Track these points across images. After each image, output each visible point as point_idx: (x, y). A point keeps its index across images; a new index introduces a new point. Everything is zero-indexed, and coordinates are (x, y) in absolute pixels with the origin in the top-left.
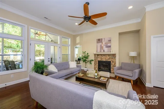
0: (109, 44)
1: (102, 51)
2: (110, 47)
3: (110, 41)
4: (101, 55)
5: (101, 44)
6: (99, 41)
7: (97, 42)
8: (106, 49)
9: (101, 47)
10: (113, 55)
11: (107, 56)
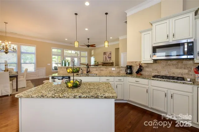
0: (110, 56)
1: (106, 61)
2: (111, 58)
3: (111, 54)
4: (106, 63)
5: (105, 56)
6: (105, 53)
7: (104, 55)
8: (108, 59)
9: (106, 58)
10: (112, 63)
11: (109, 64)
